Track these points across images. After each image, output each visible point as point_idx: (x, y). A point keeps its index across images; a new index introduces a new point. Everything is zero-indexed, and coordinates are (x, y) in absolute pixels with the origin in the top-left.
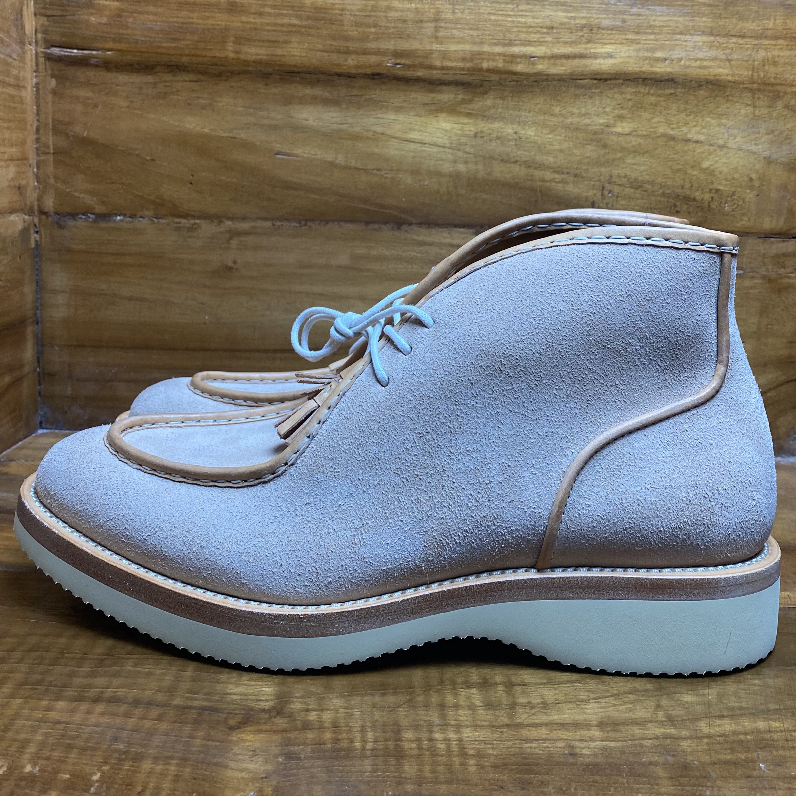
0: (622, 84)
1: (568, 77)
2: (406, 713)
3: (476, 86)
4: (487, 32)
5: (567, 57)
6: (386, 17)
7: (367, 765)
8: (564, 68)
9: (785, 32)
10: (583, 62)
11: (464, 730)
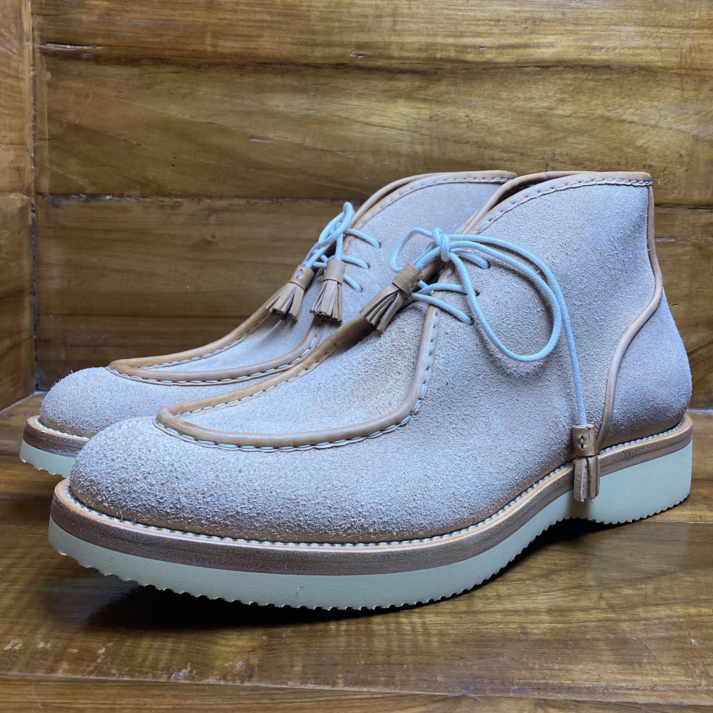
0: (563, 71)
1: (514, 65)
3: (430, 74)
4: (440, 25)
5: (513, 47)
6: (349, 12)
7: (342, 642)
8: (510, 57)
9: (709, 22)
10: (527, 51)
11: (427, 616)
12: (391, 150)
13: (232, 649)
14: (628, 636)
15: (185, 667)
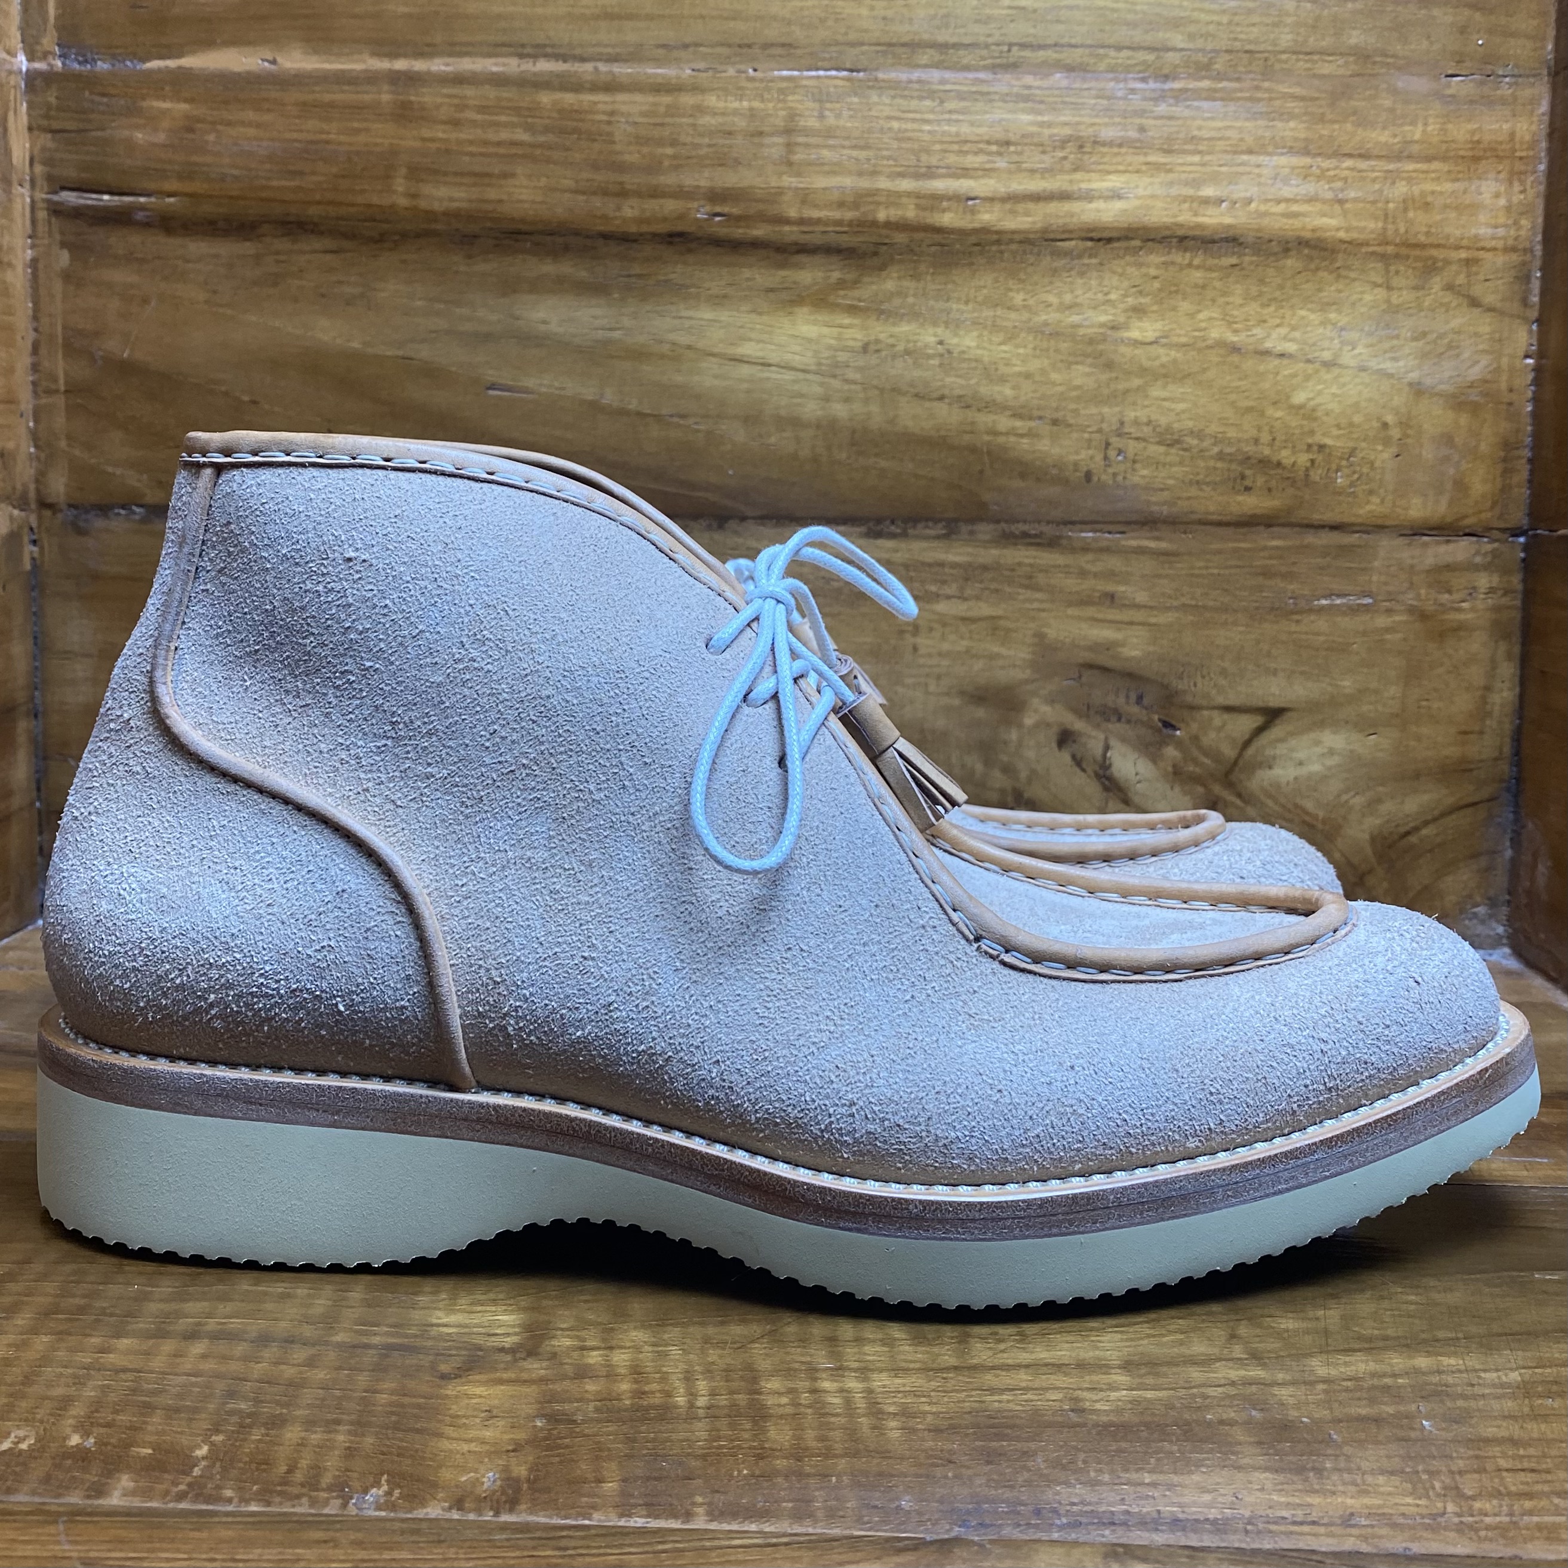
0: (1141, 248)
1: (1038, 235)
2: (767, 1351)
3: (863, 256)
4: (885, 153)
5: (1037, 198)
6: (694, 125)
7: (700, 1431)
8: (1030, 219)
9: (1444, 147)
10: (1067, 207)
11: (875, 1376)
12: (783, 413)
13: (473, 1446)
14: (1293, 1414)
15: (377, 1484)
